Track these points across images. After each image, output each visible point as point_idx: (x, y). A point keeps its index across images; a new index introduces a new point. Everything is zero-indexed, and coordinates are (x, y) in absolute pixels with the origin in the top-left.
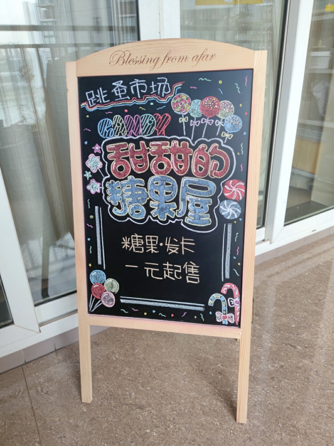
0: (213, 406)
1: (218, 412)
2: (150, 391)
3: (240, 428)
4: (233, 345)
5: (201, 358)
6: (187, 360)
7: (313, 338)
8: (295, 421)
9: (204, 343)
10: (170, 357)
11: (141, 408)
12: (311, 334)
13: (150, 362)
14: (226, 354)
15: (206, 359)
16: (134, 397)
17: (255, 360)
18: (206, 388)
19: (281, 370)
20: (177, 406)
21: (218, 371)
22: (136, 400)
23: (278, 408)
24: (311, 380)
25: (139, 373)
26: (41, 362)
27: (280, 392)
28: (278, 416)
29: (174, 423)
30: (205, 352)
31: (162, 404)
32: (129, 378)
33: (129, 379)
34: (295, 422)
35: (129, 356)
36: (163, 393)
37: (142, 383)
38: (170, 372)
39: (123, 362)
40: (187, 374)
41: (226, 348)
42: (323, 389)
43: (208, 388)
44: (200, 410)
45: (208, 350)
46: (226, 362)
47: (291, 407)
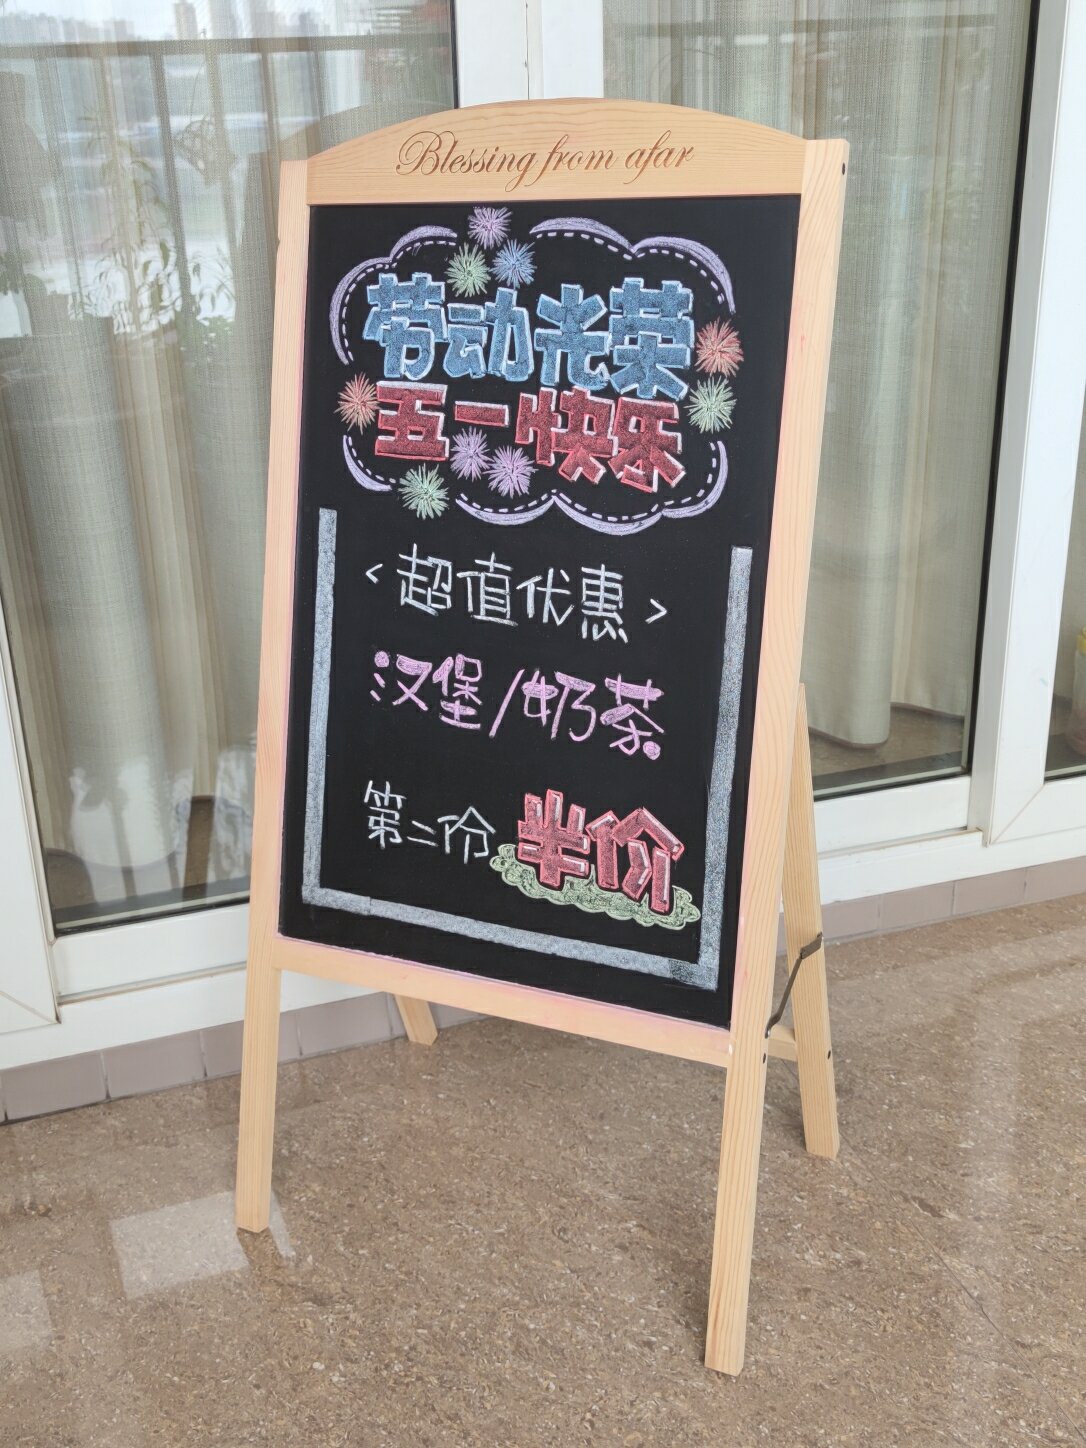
0: (558, 1336)
1: (568, 1356)
2: (367, 1260)
3: (621, 1412)
4: (709, 1173)
5: (576, 1193)
6: (525, 1193)
7: (1021, 1193)
8: (821, 1428)
9: (606, 1149)
10: (470, 1174)
11: (321, 1301)
12: (1021, 1180)
13: (397, 1178)
14: (669, 1196)
15: (592, 1198)
16: (310, 1268)
17: (766, 1230)
18: (556, 1282)
19: (846, 1272)
20: (438, 1316)
21: (617, 1242)
22: (312, 1276)
23: (780, 1379)
24: (943, 1321)
25: (350, 1206)
26: (55, 1127)
27: (813, 1335)
28: (768, 1404)
29: (409, 1360)
30: (598, 1177)
31: (390, 1302)
32: (312, 1213)
33: (312, 1218)
34: (822, 1431)
35: (334, 1150)
36: (409, 1273)
37: (348, 1234)
38: (451, 1218)
39: (309, 1166)
40: (509, 1231)
41: (679, 1178)
42: (976, 1356)
43: (563, 1284)
44: (510, 1339)
45: (610, 1175)
46: (658, 1218)
47: (827, 1387)
